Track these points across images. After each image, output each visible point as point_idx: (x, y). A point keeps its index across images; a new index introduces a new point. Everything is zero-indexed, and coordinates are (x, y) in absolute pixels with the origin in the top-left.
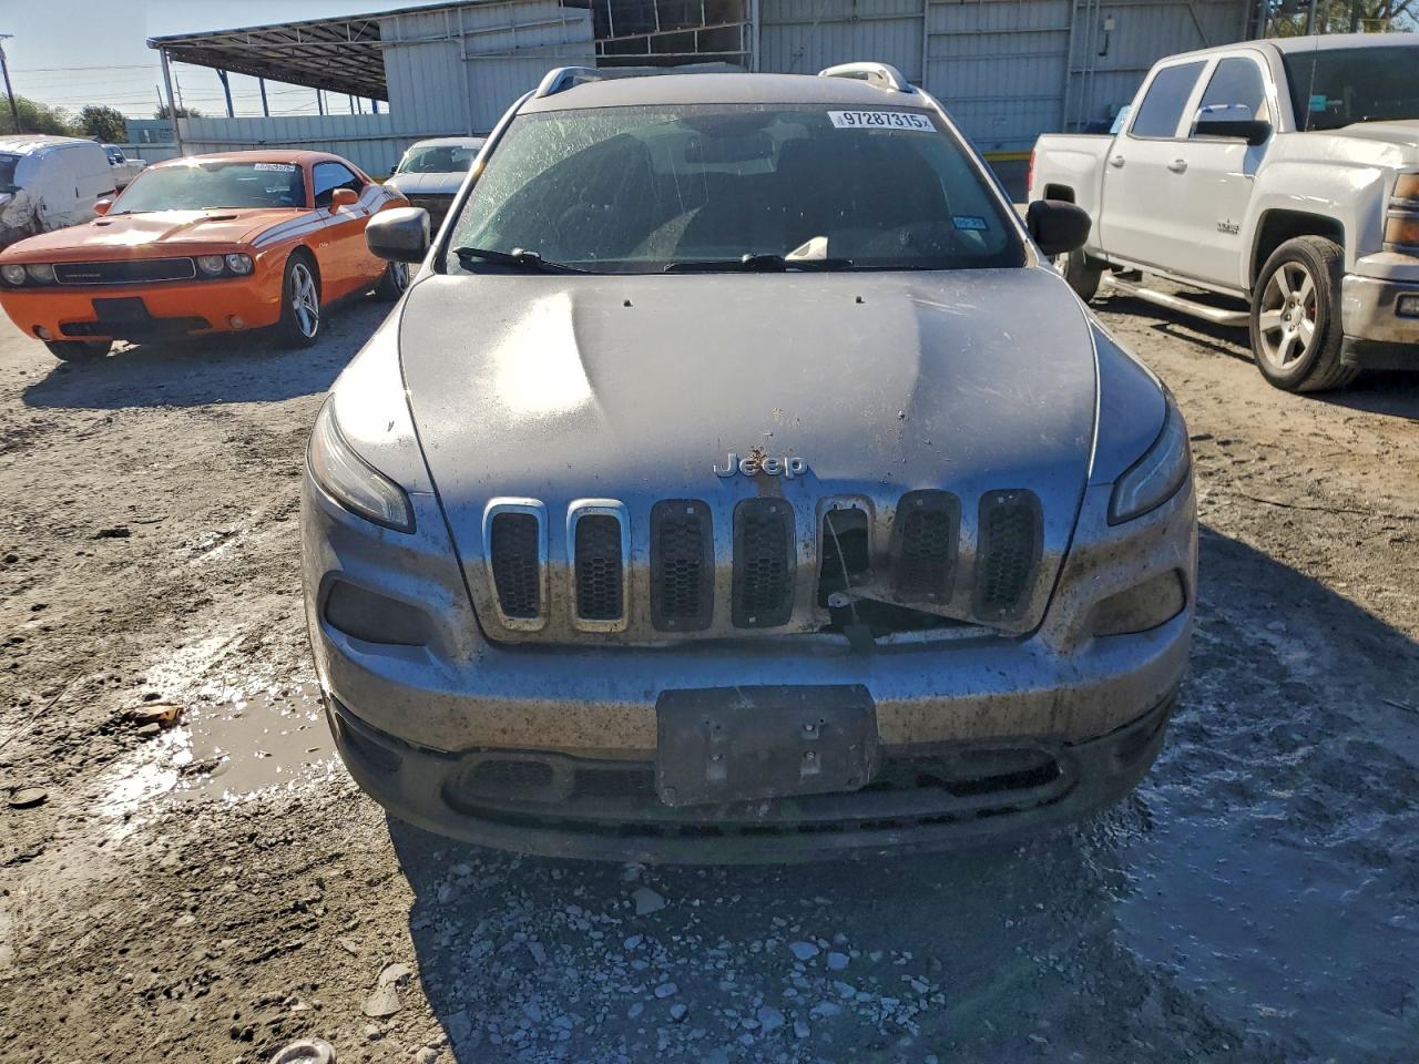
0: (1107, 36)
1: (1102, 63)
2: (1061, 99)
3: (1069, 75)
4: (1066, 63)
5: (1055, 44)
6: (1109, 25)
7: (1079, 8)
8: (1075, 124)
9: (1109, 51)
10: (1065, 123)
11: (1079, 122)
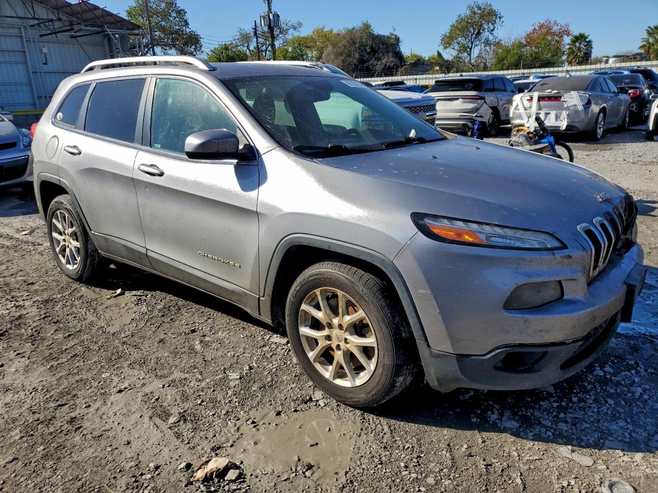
0: (45, 56)
1: (46, 68)
2: (30, 85)
3: (31, 73)
4: (27, 67)
5: (19, 57)
6: (45, 50)
7: (27, 41)
8: (41, 97)
9: (48, 62)
10: (36, 96)
11: (43, 96)
